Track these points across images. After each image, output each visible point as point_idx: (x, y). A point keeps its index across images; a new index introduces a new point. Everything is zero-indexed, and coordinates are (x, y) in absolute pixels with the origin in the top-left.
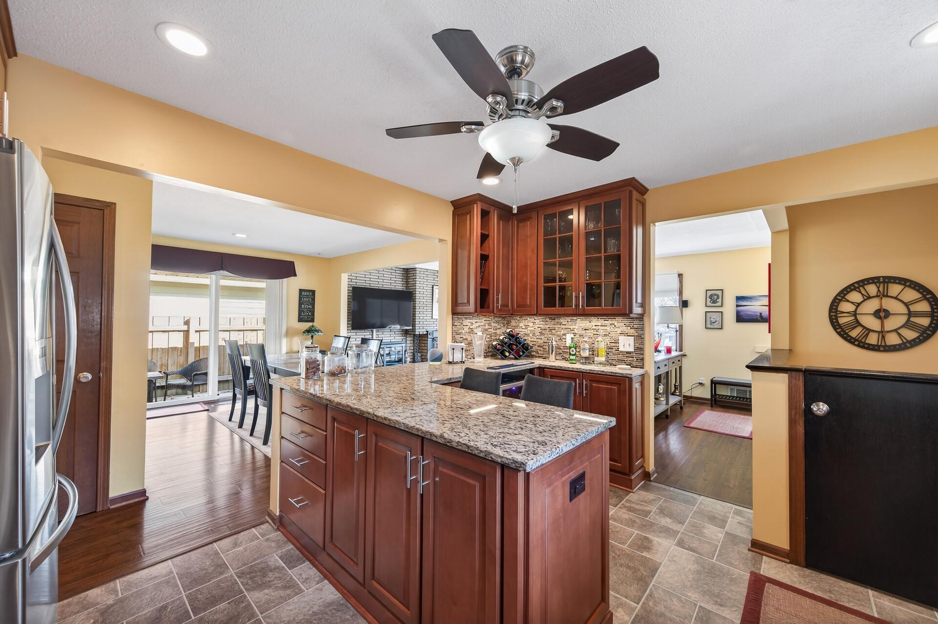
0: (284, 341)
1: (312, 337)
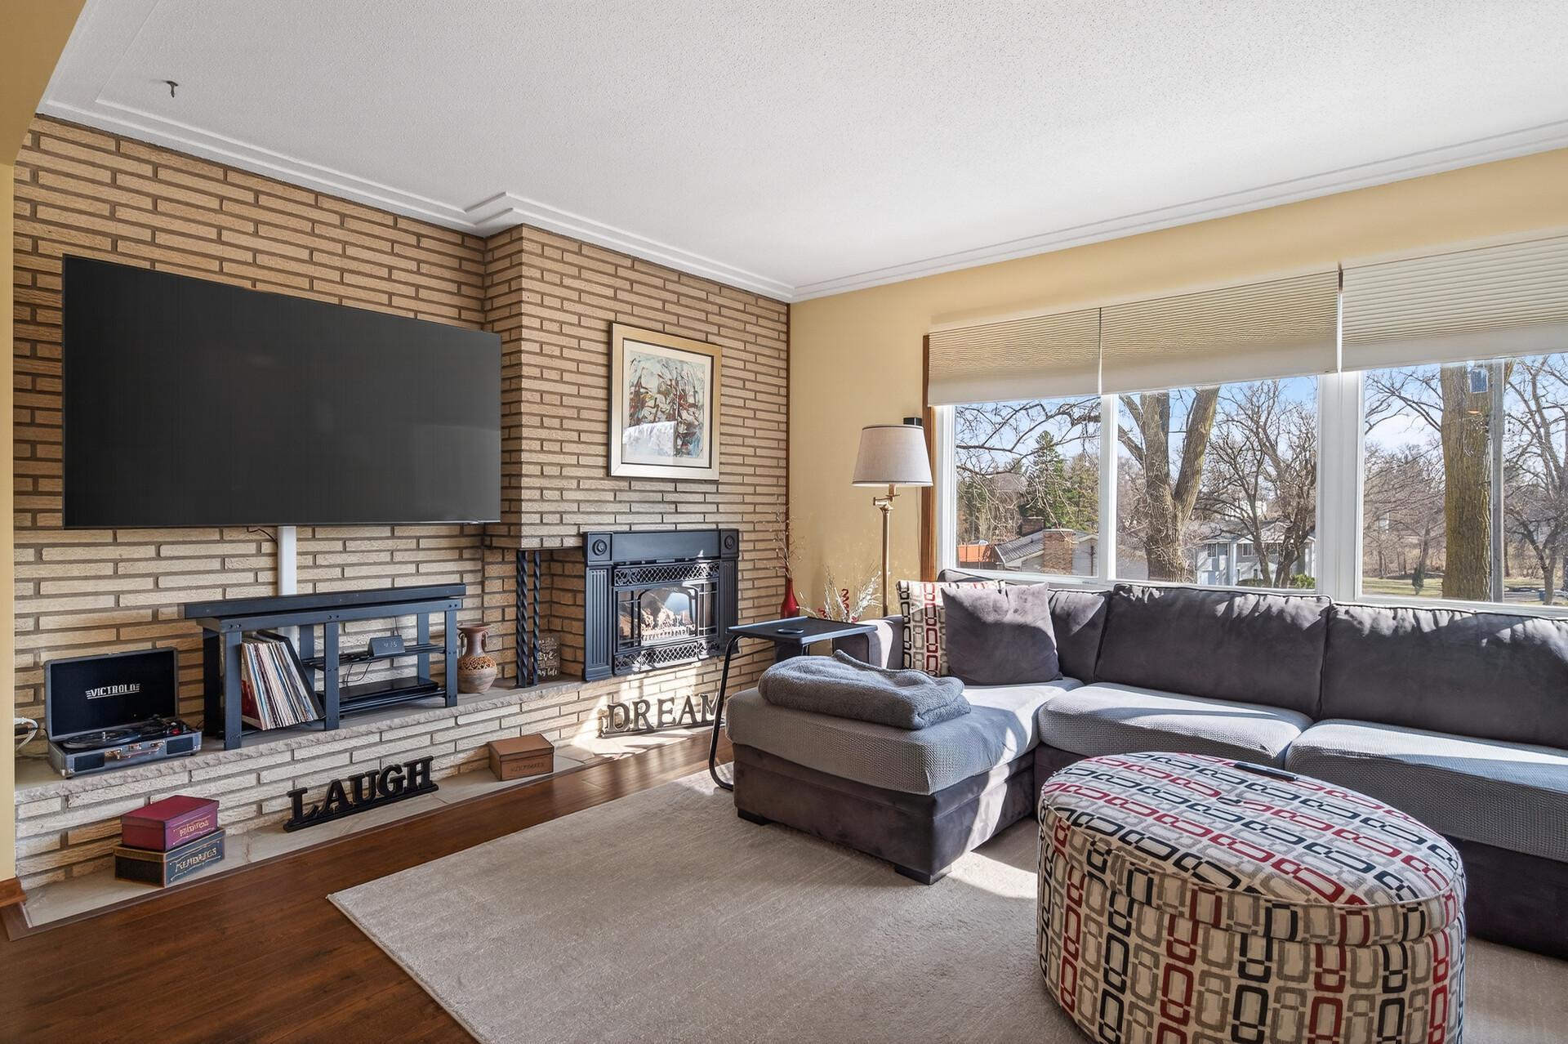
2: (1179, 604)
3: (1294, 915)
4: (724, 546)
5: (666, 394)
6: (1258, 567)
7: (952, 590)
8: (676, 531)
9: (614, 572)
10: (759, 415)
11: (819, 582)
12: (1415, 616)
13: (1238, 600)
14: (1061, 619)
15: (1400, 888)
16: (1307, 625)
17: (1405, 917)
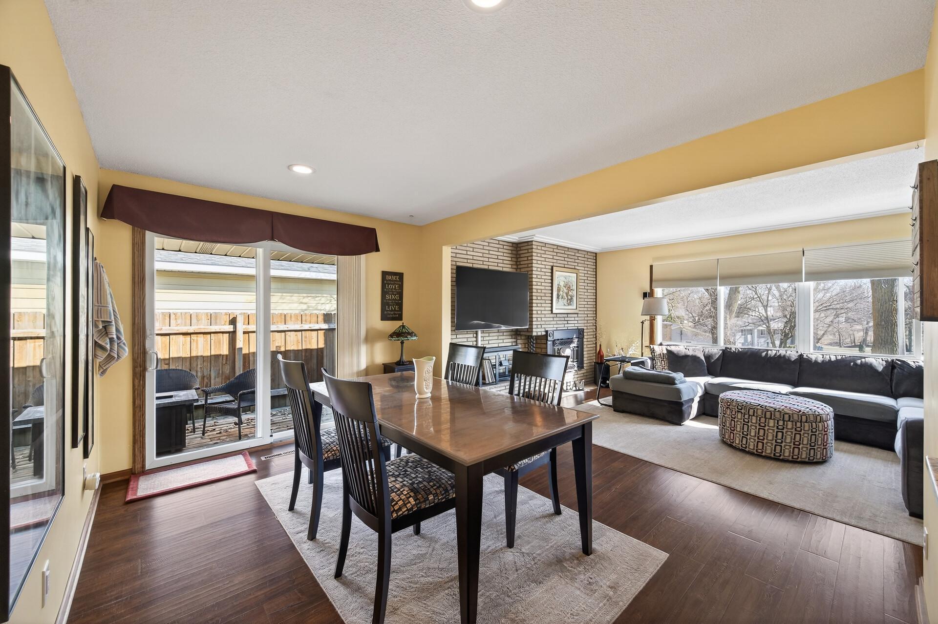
0: (364, 349)
1: (402, 343)
2: (749, 353)
3: (790, 416)
4: (580, 333)
5: (565, 287)
6: (769, 341)
7: (669, 348)
8: (568, 329)
9: (554, 342)
10: (589, 291)
11: (609, 346)
12: (830, 357)
13: (769, 352)
14: (708, 357)
15: (815, 412)
16: (793, 360)
17: (816, 417)
